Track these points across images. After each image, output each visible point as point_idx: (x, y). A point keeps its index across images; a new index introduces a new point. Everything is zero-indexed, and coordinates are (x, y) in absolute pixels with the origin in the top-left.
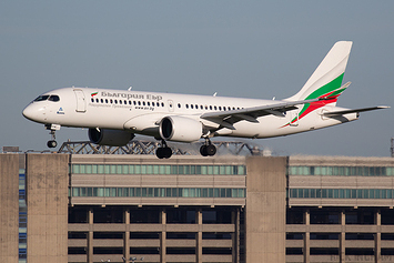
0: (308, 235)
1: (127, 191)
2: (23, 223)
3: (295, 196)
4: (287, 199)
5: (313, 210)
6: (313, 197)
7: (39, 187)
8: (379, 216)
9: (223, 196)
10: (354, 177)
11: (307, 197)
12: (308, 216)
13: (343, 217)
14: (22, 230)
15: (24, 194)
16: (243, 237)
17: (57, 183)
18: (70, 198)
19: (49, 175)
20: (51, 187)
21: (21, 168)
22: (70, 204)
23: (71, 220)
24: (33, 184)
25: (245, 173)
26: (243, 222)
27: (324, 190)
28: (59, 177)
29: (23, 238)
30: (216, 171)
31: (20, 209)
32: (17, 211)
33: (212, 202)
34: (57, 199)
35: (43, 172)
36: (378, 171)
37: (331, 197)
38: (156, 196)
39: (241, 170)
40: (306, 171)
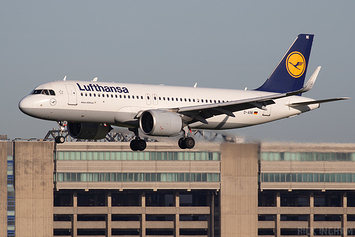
0: (279, 217)
1: (108, 176)
2: (11, 206)
3: (266, 180)
4: (259, 183)
5: (284, 194)
6: (283, 181)
7: (26, 172)
8: (345, 199)
9: (199, 180)
10: (322, 163)
11: (277, 180)
12: (278, 199)
13: (312, 200)
14: (11, 213)
15: (12, 180)
16: (218, 219)
17: (43, 169)
18: (55, 183)
19: (35, 161)
20: (37, 172)
21: (9, 154)
22: (55, 189)
23: (57, 203)
24: (20, 170)
25: (219, 159)
26: (218, 205)
27: (294, 175)
28: (45, 164)
29: (11, 221)
30: (192, 158)
31: (9, 193)
32: (5, 195)
33: (189, 186)
34: (43, 184)
35: (29, 158)
36: (344, 156)
37: (300, 181)
38: (136, 180)
39: (215, 156)
40: (277, 156)
